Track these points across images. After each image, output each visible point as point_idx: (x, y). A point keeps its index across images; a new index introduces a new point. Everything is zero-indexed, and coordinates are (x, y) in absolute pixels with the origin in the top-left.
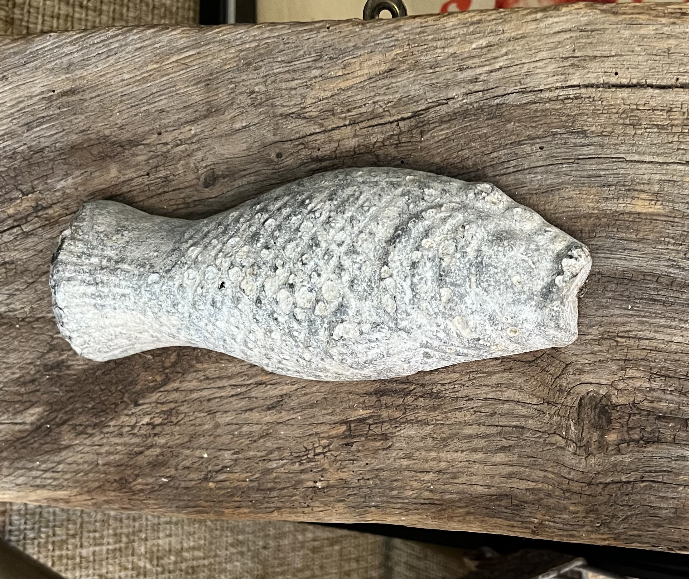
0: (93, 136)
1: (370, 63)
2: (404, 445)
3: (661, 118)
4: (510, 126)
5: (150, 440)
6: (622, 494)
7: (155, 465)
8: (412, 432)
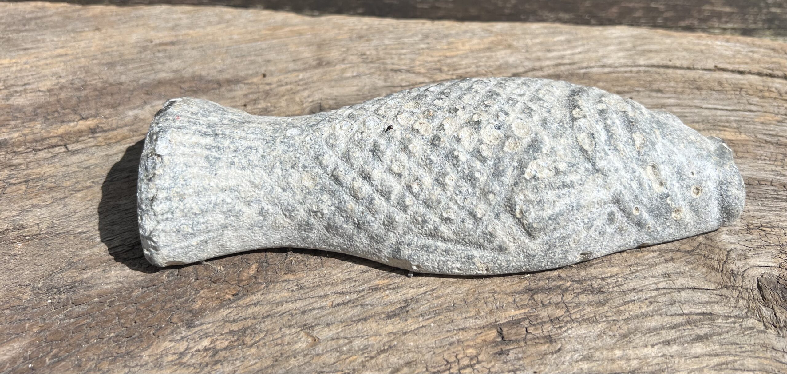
2: (578, 346)
8: (583, 332)
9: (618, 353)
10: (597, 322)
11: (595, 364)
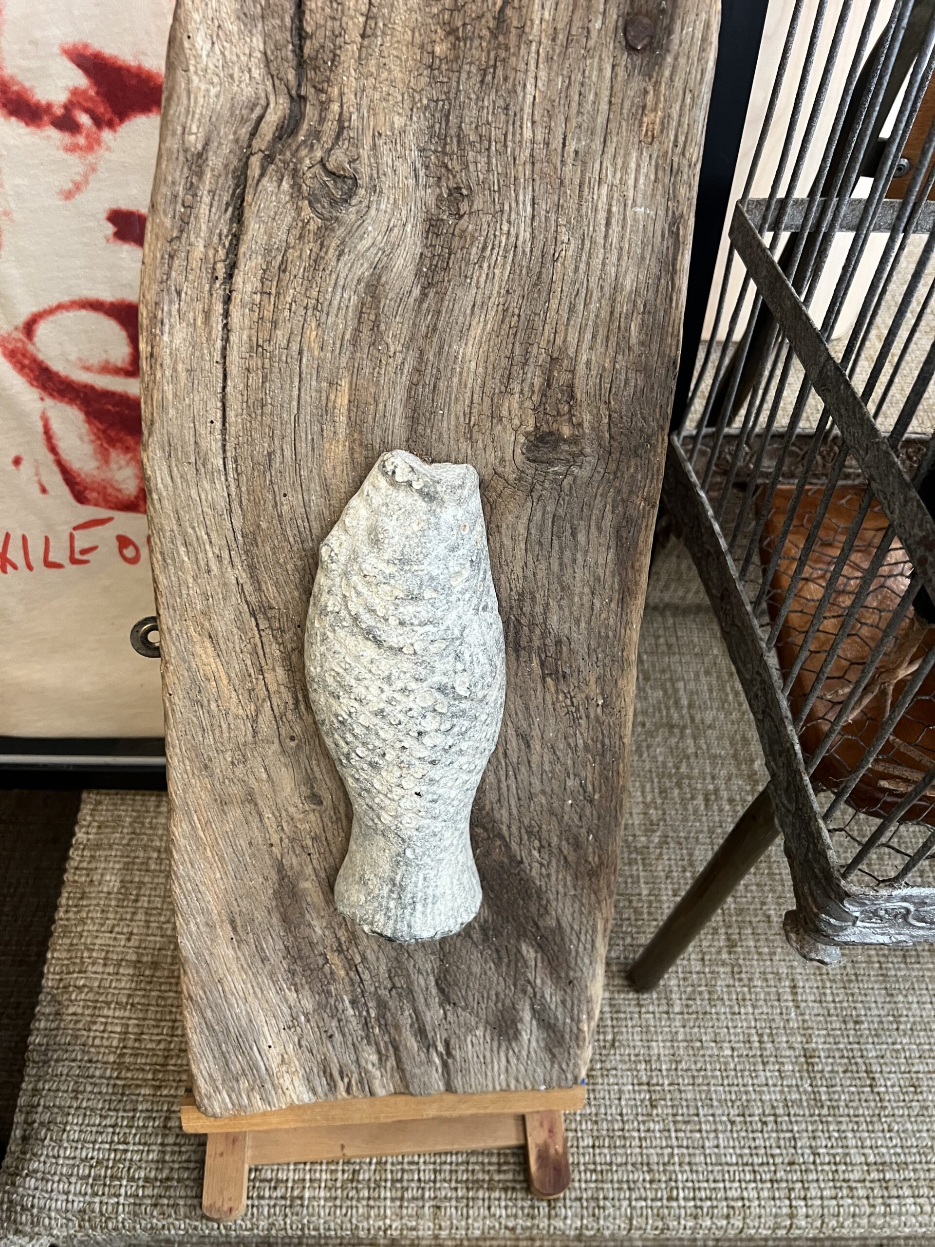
0: (274, 903)
1: (204, 656)
2: (567, 625)
3: (255, 379)
4: (264, 525)
5: (554, 850)
6: (621, 423)
7: (577, 845)
8: (555, 618)
11: (583, 618)
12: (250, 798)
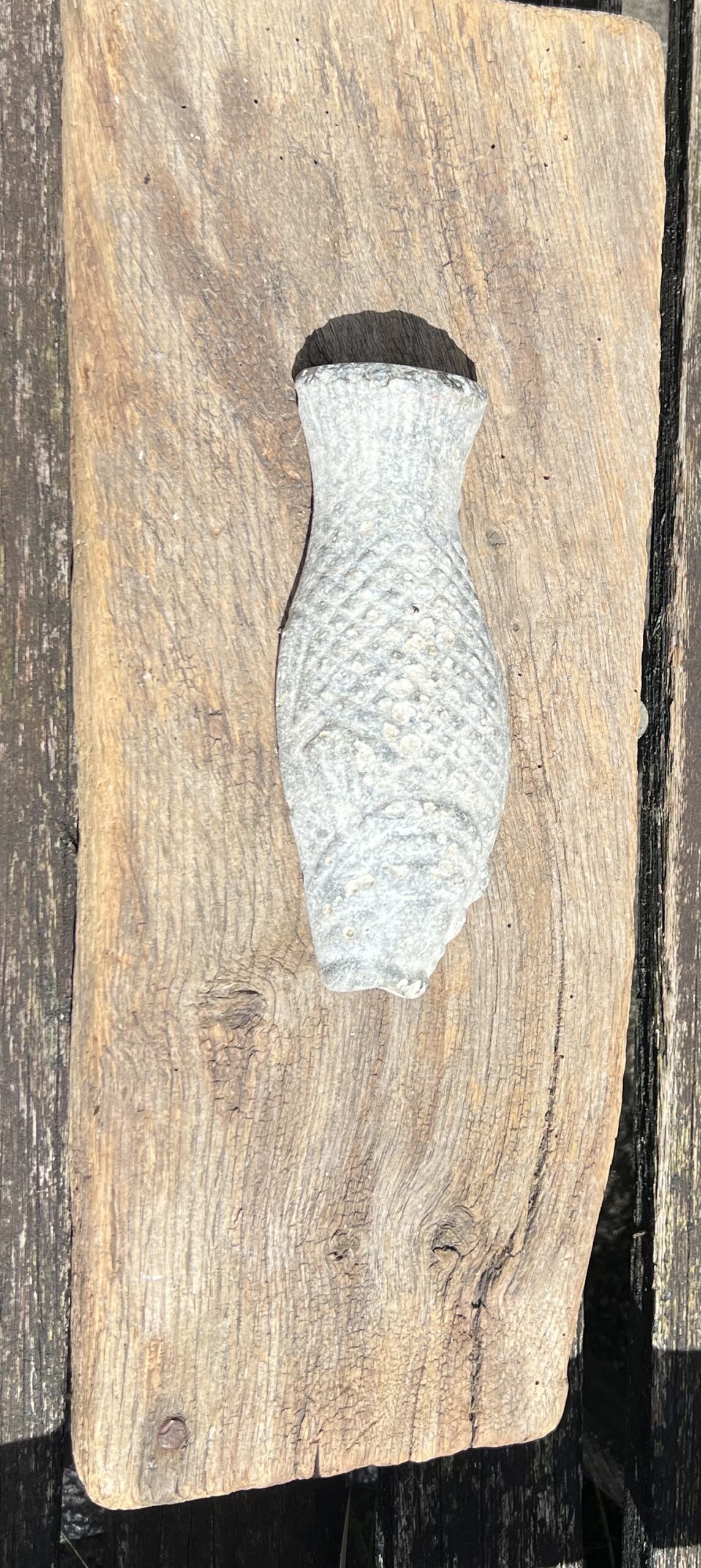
4: (531, 891)
6: (157, 1049)
9: (190, 823)
10: (224, 812)
11: (181, 798)
12: (566, 547)
